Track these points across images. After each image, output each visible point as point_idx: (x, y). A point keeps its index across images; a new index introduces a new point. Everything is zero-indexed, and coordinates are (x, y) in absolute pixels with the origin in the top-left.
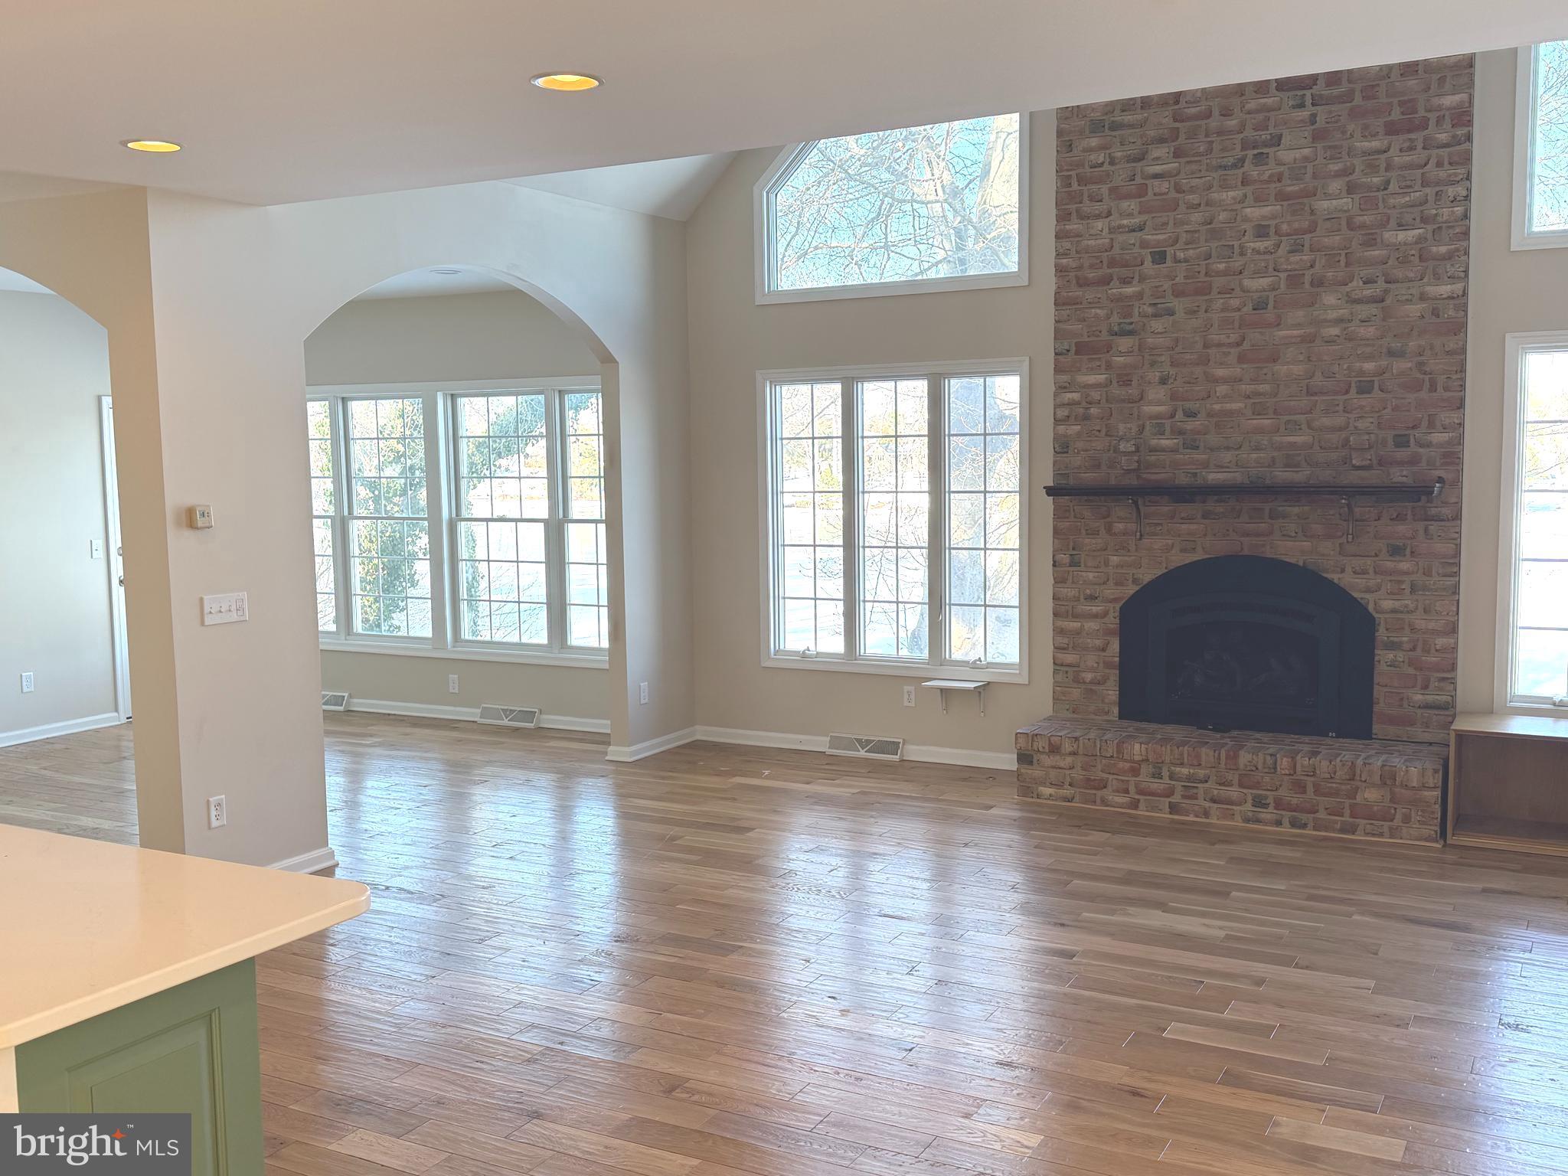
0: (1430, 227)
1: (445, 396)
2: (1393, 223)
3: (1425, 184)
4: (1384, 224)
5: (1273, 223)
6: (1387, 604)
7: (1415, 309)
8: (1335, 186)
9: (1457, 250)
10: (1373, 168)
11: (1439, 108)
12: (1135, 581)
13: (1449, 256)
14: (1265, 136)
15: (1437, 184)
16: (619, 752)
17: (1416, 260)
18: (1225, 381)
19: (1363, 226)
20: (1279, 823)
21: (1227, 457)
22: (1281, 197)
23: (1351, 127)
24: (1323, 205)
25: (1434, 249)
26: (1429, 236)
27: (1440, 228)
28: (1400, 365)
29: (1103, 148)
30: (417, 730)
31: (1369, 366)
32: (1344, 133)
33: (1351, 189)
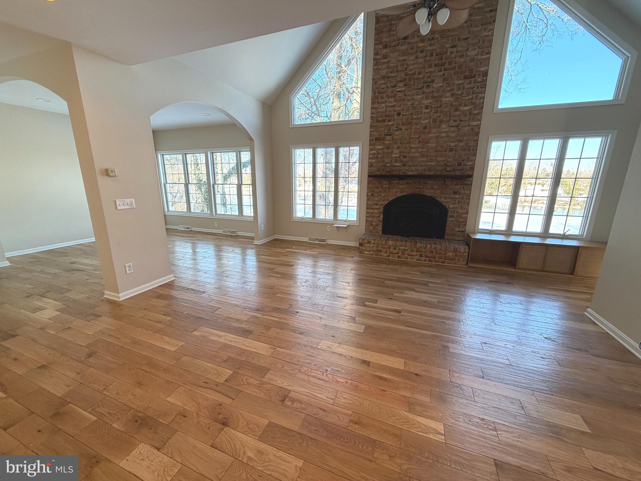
0: (473, 106)
1: (210, 152)
2: (463, 104)
3: (473, 93)
4: (460, 105)
5: (430, 105)
6: (452, 206)
7: (466, 129)
8: (448, 94)
9: (480, 112)
10: (459, 89)
11: (480, 71)
12: (388, 200)
13: (478, 114)
14: (430, 80)
15: (476, 93)
16: (256, 242)
17: (468, 115)
18: (414, 148)
19: (455, 105)
20: (425, 261)
21: (413, 168)
22: (433, 97)
23: (454, 77)
24: (445, 100)
25: (474, 112)
26: (473, 108)
27: (476, 106)
28: (461, 144)
29: (385, 83)
30: (207, 236)
31: (453, 144)
32: (452, 78)
33: (452, 95)
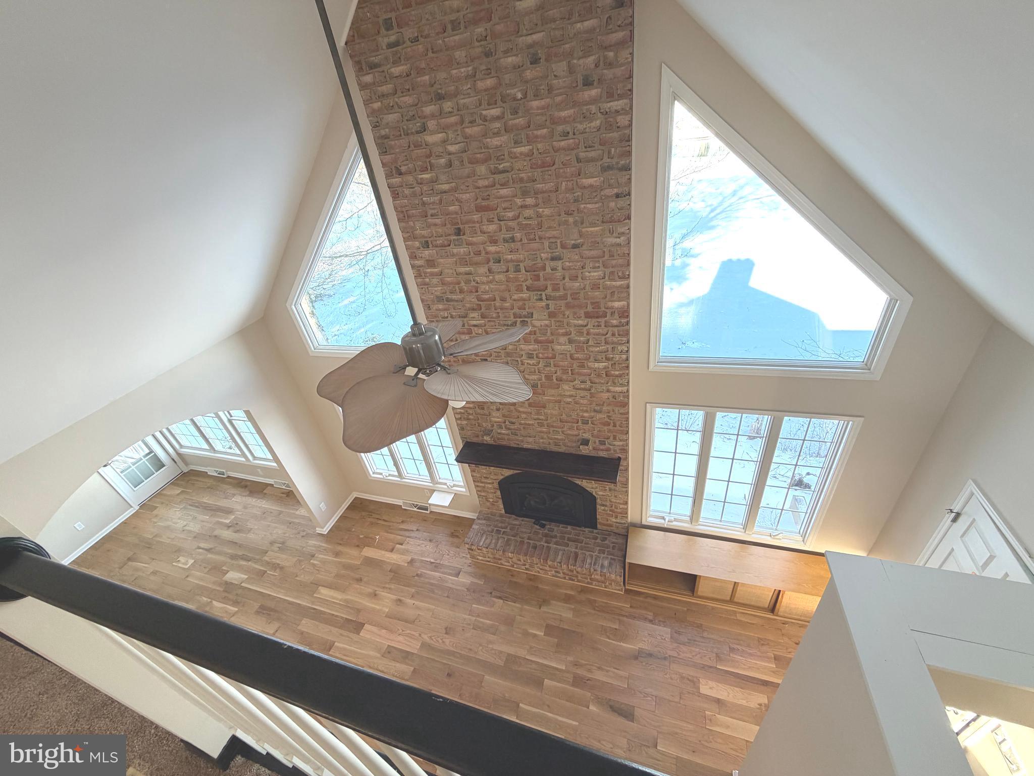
0: (610, 363)
2: (592, 359)
3: (606, 343)
4: (588, 359)
5: (534, 353)
6: (601, 493)
7: (605, 395)
8: (563, 339)
9: (624, 374)
10: (581, 333)
11: (612, 308)
12: (502, 475)
13: (620, 376)
14: (524, 313)
15: (612, 344)
17: (604, 375)
18: (524, 413)
19: (578, 359)
20: (565, 578)
21: (531, 440)
22: (537, 341)
23: (567, 313)
24: (558, 347)
25: (613, 372)
26: (610, 366)
27: (615, 364)
28: (599, 416)
31: (586, 414)
32: (564, 315)
33: (570, 341)
